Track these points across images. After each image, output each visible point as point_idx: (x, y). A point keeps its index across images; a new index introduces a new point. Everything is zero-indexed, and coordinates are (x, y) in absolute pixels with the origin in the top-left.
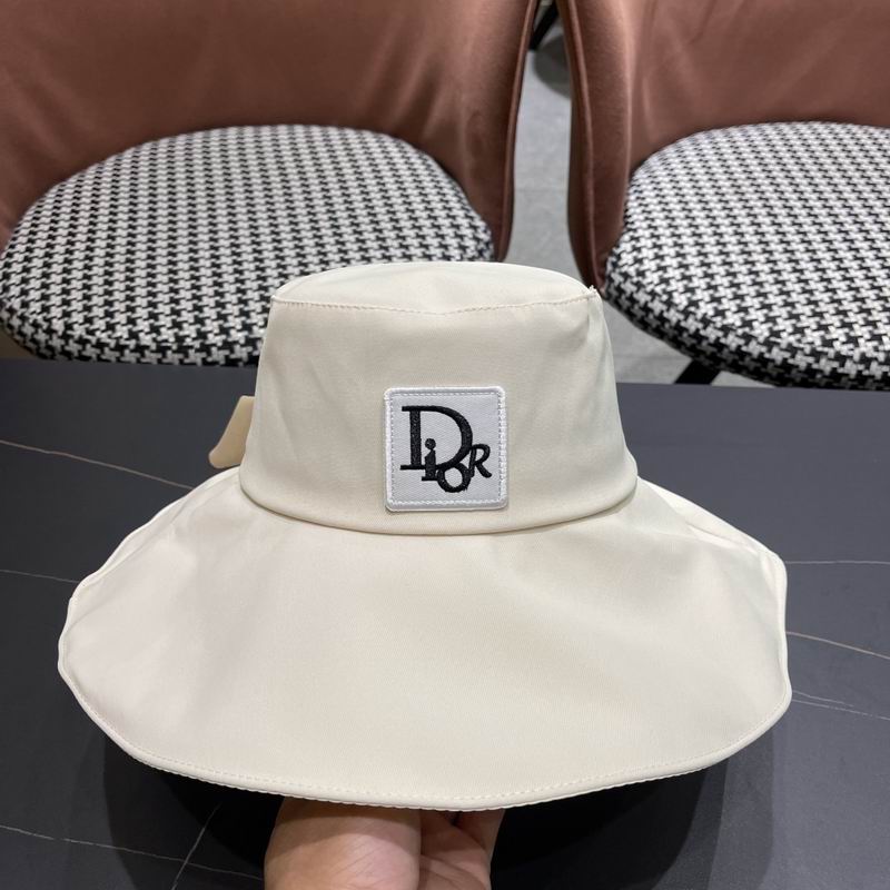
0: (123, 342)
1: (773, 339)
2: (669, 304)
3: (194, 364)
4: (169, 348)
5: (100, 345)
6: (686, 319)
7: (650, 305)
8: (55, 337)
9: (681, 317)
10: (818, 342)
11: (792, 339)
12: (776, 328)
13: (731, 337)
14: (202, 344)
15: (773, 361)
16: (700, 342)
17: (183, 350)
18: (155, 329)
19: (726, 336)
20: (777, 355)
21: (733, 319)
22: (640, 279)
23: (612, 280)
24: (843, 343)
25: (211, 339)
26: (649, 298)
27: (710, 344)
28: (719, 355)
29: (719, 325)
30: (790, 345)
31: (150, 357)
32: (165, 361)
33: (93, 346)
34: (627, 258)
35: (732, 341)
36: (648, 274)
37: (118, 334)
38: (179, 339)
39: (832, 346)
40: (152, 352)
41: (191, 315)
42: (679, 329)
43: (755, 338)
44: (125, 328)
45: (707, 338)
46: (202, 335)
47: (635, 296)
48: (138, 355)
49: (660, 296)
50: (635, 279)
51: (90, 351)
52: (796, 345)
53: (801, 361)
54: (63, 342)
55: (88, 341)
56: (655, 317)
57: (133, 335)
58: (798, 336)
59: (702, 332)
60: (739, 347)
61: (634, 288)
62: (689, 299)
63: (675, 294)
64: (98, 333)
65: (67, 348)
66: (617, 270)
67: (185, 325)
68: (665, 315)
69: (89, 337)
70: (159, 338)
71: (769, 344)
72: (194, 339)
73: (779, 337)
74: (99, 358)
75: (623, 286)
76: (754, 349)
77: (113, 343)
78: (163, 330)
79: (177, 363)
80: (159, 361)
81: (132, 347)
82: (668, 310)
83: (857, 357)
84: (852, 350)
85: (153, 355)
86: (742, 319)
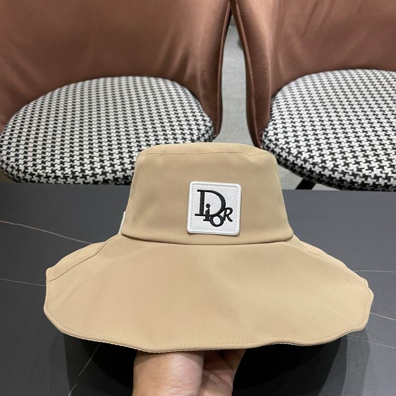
0: (49, 175)
1: (335, 168)
2: (289, 153)
3: (79, 183)
4: (69, 177)
5: (39, 176)
6: (296, 160)
7: (281, 154)
8: (20, 172)
9: (295, 159)
10: (355, 170)
11: (344, 168)
12: (336, 164)
13: (317, 167)
14: (83, 175)
15: (335, 178)
16: (303, 170)
17: (75, 177)
18: (63, 169)
19: (314, 167)
20: (337, 175)
21: (317, 160)
22: (277, 142)
23: (265, 143)
24: (367, 170)
25: (87, 172)
26: (280, 150)
27: (307, 171)
28: (311, 176)
29: (311, 162)
30: (343, 171)
32: (67, 182)
33: (36, 176)
34: (271, 133)
35: (317, 169)
36: (280, 140)
37: (47, 171)
38: (73, 173)
39: (361, 171)
40: (62, 178)
41: (78, 162)
42: (294, 164)
43: (327, 168)
44: (50, 168)
45: (306, 168)
46: (83, 171)
47: (275, 149)
48: (55, 180)
49: (285, 150)
50: (274, 142)
51: (35, 179)
52: (345, 171)
53: (348, 178)
54: (23, 175)
55: (34, 174)
56: (283, 159)
57: (53, 171)
58: (346, 167)
59: (304, 166)
60: (320, 172)
61: (274, 146)
62: (298, 151)
63: (292, 149)
64: (38, 171)
65: (26, 177)
66: (267, 138)
67: (76, 167)
68: (288, 158)
69: (35, 173)
70: (65, 173)
71: (333, 171)
72: (79, 173)
73: (338, 168)
74: (39, 182)
75: (269, 145)
76: (327, 173)
77: (44, 175)
78: (66, 169)
79: (72, 183)
80: (65, 182)
81: (53, 177)
82: (289, 156)
83: (373, 176)
84: (370, 173)
85: (62, 180)
86: (321, 160)
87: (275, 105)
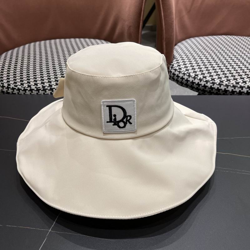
0: (26, 88)
1: (221, 83)
2: (189, 76)
3: (48, 94)
4: (40, 90)
5: (19, 89)
6: (195, 80)
7: (183, 77)
8: (4, 88)
9: (193, 79)
10: (234, 83)
11: (227, 83)
12: (222, 80)
13: (209, 83)
14: (50, 88)
15: (222, 89)
16: (199, 86)
17: (45, 90)
18: (36, 84)
19: (207, 83)
20: (223, 88)
21: (209, 79)
22: (180, 70)
23: (171, 72)
24: (242, 83)
26: (183, 75)
27: (202, 86)
28: (205, 89)
29: (205, 80)
30: (226, 84)
31: (34, 93)
32: (39, 93)
33: (16, 90)
34: (175, 65)
35: (209, 85)
36: (182, 69)
37: (24, 86)
38: (43, 87)
39: (239, 84)
40: (35, 91)
42: (193, 83)
43: (216, 83)
44: (27, 84)
45: (201, 85)
46: (50, 86)
47: (179, 75)
48: (30, 92)
49: (186, 74)
50: (178, 70)
51: (16, 91)
52: (228, 84)
53: (230, 89)
54: (7, 89)
56: (185, 80)
57: (29, 86)
58: (228, 82)
59: (200, 83)
60: (211, 86)
61: (178, 73)
62: (195, 74)
63: (191, 73)
64: (18, 86)
65: (8, 91)
66: (173, 69)
67: (45, 83)
68: (188, 79)
69: (15, 87)
70: (37, 87)
71: (220, 85)
72: (48, 87)
73: (223, 83)
74: (18, 94)
75: (175, 73)
76: (216, 86)
77: (23, 89)
78: (38, 84)
79: (43, 94)
80: (37, 94)
81: (29, 90)
82: (189, 78)
83: (246, 87)
84: (245, 85)
85: (35, 92)
86: (211, 78)
87: (175, 52)
